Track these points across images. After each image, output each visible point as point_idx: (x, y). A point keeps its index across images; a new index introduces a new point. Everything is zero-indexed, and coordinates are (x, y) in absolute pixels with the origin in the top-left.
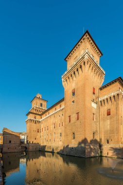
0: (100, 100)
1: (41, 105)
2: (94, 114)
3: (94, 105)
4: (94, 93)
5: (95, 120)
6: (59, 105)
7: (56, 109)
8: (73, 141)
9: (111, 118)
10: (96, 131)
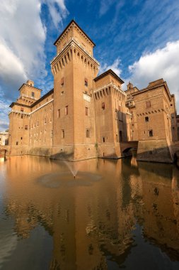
0: (94, 92)
1: (33, 94)
2: (87, 108)
3: (87, 98)
4: (86, 84)
5: (89, 115)
6: (51, 96)
7: (47, 100)
8: (63, 140)
9: (105, 113)
10: (91, 128)
